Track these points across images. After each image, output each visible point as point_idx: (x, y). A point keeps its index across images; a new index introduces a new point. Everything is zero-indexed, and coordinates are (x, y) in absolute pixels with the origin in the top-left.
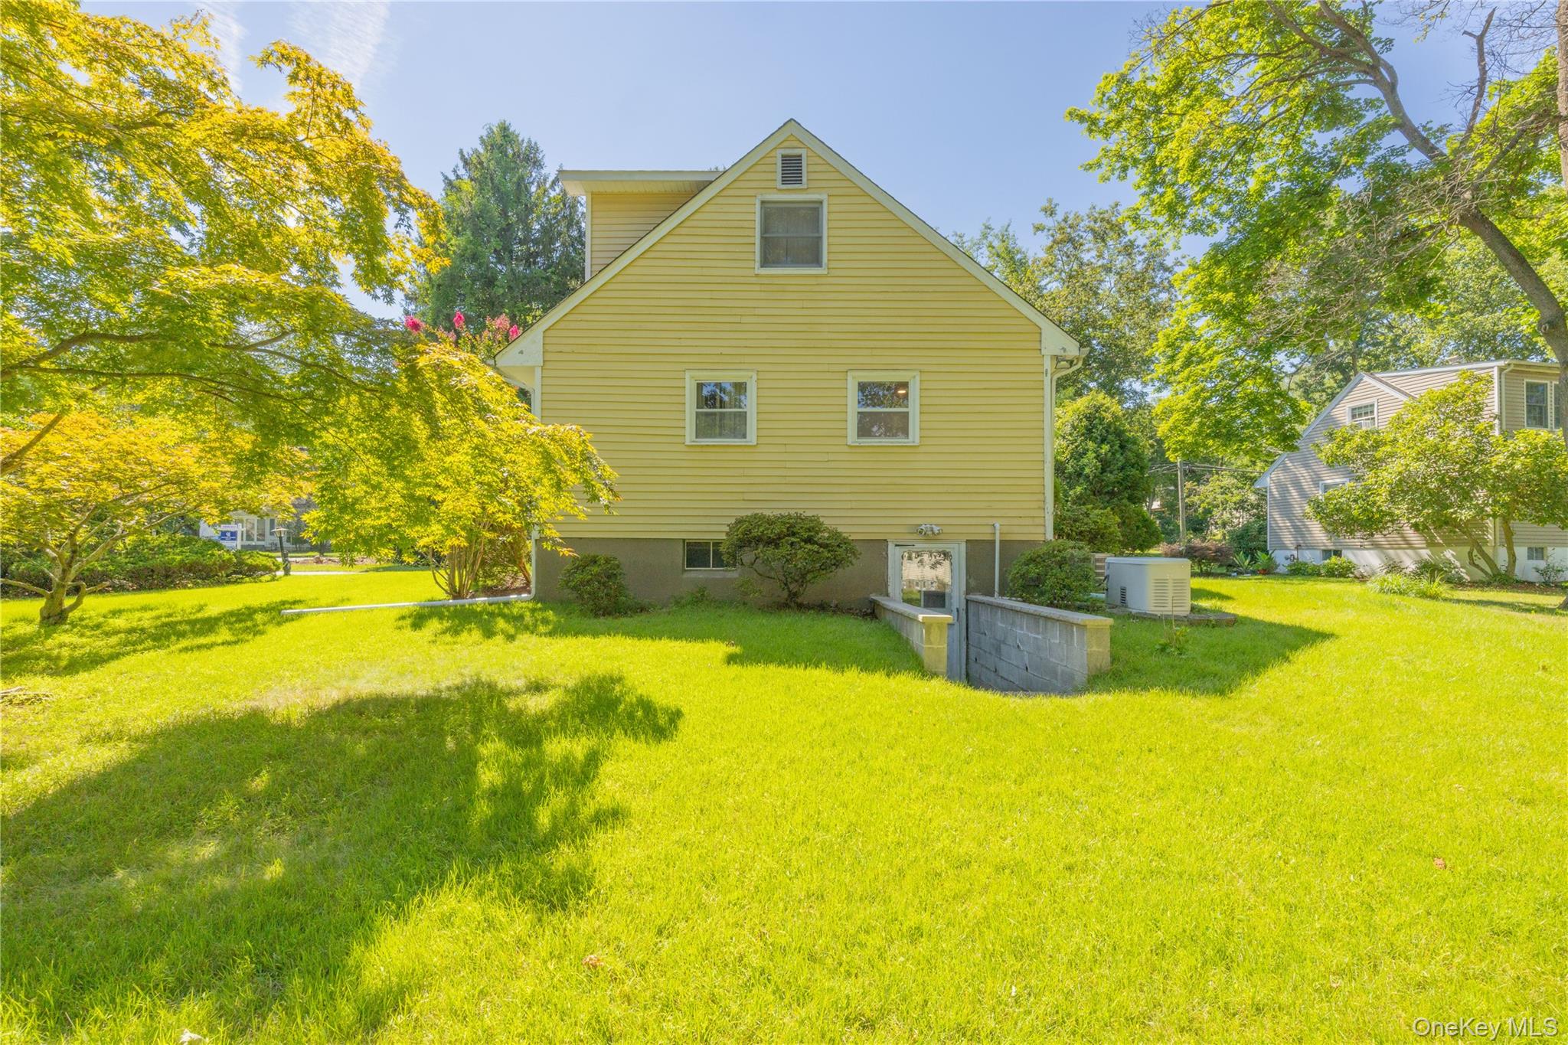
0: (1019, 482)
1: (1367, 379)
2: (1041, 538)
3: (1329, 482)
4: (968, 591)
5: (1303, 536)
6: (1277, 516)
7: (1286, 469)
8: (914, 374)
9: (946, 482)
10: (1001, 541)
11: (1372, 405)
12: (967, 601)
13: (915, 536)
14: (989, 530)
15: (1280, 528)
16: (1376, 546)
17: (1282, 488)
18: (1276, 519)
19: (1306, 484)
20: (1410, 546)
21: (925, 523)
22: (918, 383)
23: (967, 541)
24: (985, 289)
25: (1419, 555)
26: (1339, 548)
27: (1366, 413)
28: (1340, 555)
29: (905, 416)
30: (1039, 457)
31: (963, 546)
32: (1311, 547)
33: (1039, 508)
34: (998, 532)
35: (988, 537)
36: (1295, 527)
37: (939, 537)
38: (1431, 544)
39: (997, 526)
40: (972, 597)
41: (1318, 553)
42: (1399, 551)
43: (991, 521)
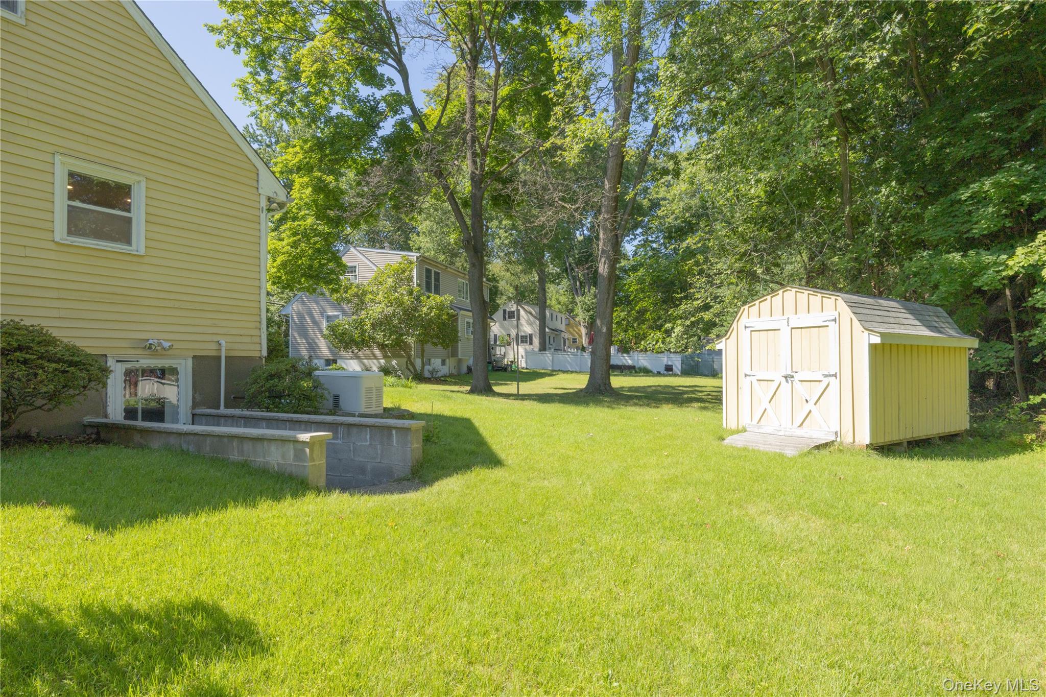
0: (240, 303)
1: (352, 249)
2: (257, 354)
3: (330, 314)
4: (195, 405)
5: (314, 350)
6: (296, 335)
7: (303, 303)
8: (141, 178)
9: (172, 296)
10: (227, 357)
11: (355, 267)
12: (193, 415)
13: (140, 352)
14: (214, 346)
15: (298, 344)
16: (358, 358)
17: (301, 316)
18: (295, 337)
19: (317, 316)
20: (376, 358)
21: (153, 339)
22: (143, 189)
23: (194, 357)
24: (210, 117)
25: (379, 363)
26: (335, 358)
27: (352, 272)
28: (336, 363)
29: (129, 221)
30: (257, 283)
31: (190, 362)
32: (318, 357)
33: (256, 328)
34: (223, 349)
35: (214, 354)
36: (308, 343)
37: (170, 352)
38: (385, 356)
39: (223, 343)
40: (198, 411)
41: (323, 362)
42: (370, 361)
43: (216, 338)
